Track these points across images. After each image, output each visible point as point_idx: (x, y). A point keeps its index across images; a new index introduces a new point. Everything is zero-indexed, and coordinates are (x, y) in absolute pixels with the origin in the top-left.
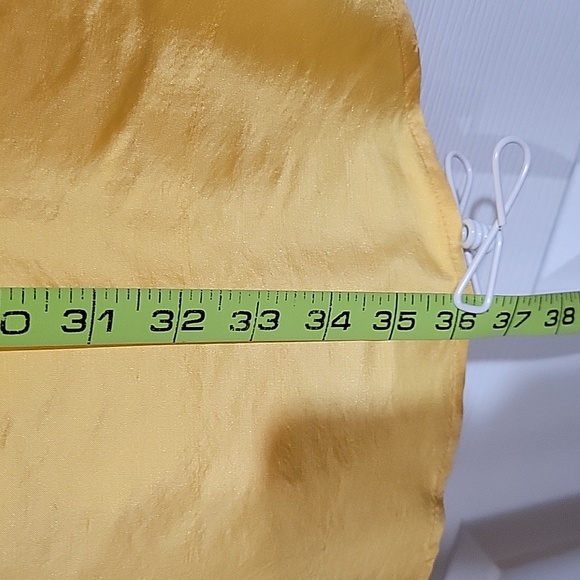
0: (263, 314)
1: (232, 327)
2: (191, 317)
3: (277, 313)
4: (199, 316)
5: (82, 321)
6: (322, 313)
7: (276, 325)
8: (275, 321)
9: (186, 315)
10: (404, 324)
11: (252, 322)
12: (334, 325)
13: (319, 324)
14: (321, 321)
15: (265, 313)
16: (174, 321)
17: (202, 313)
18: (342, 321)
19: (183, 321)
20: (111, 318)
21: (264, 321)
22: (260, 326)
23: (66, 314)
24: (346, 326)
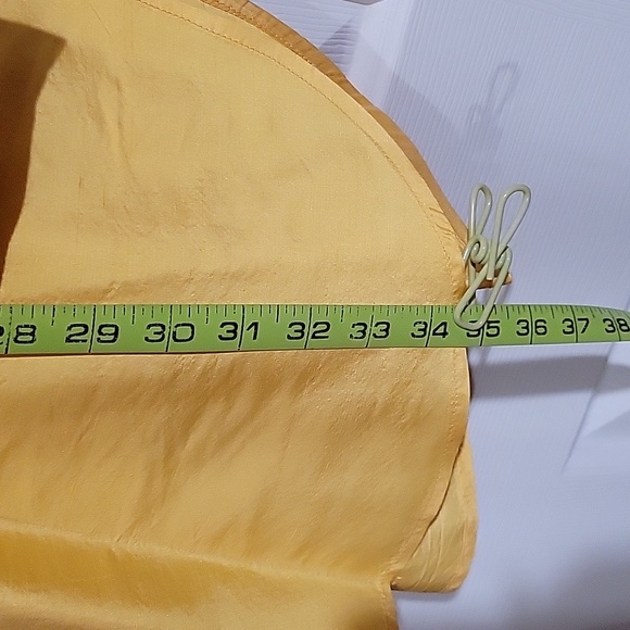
0: (376, 325)
1: (351, 336)
2: (319, 328)
3: (388, 324)
4: (325, 327)
5: (234, 332)
6: (425, 323)
7: (387, 334)
8: (387, 330)
9: (315, 326)
10: (491, 331)
11: (367, 331)
12: (434, 334)
13: (422, 333)
14: (424, 330)
15: (378, 324)
16: (306, 331)
17: (328, 324)
18: (441, 330)
19: (312, 330)
20: (256, 329)
21: (377, 331)
22: (374, 335)
23: (222, 326)
24: (444, 334)
